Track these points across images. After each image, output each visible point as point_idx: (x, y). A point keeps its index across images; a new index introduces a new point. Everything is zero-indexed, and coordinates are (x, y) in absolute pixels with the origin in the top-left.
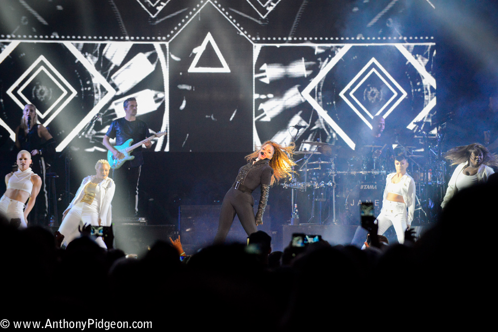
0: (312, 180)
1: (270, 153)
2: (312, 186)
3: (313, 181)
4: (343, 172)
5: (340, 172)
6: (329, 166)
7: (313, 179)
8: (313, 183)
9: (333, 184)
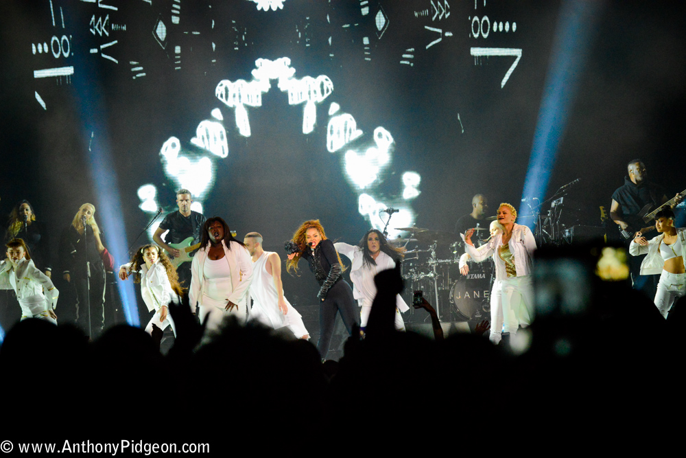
0: (410, 272)
1: (316, 236)
2: (410, 278)
3: (412, 273)
4: (445, 261)
5: (442, 261)
6: (429, 254)
7: (411, 270)
8: (411, 275)
9: (435, 275)
